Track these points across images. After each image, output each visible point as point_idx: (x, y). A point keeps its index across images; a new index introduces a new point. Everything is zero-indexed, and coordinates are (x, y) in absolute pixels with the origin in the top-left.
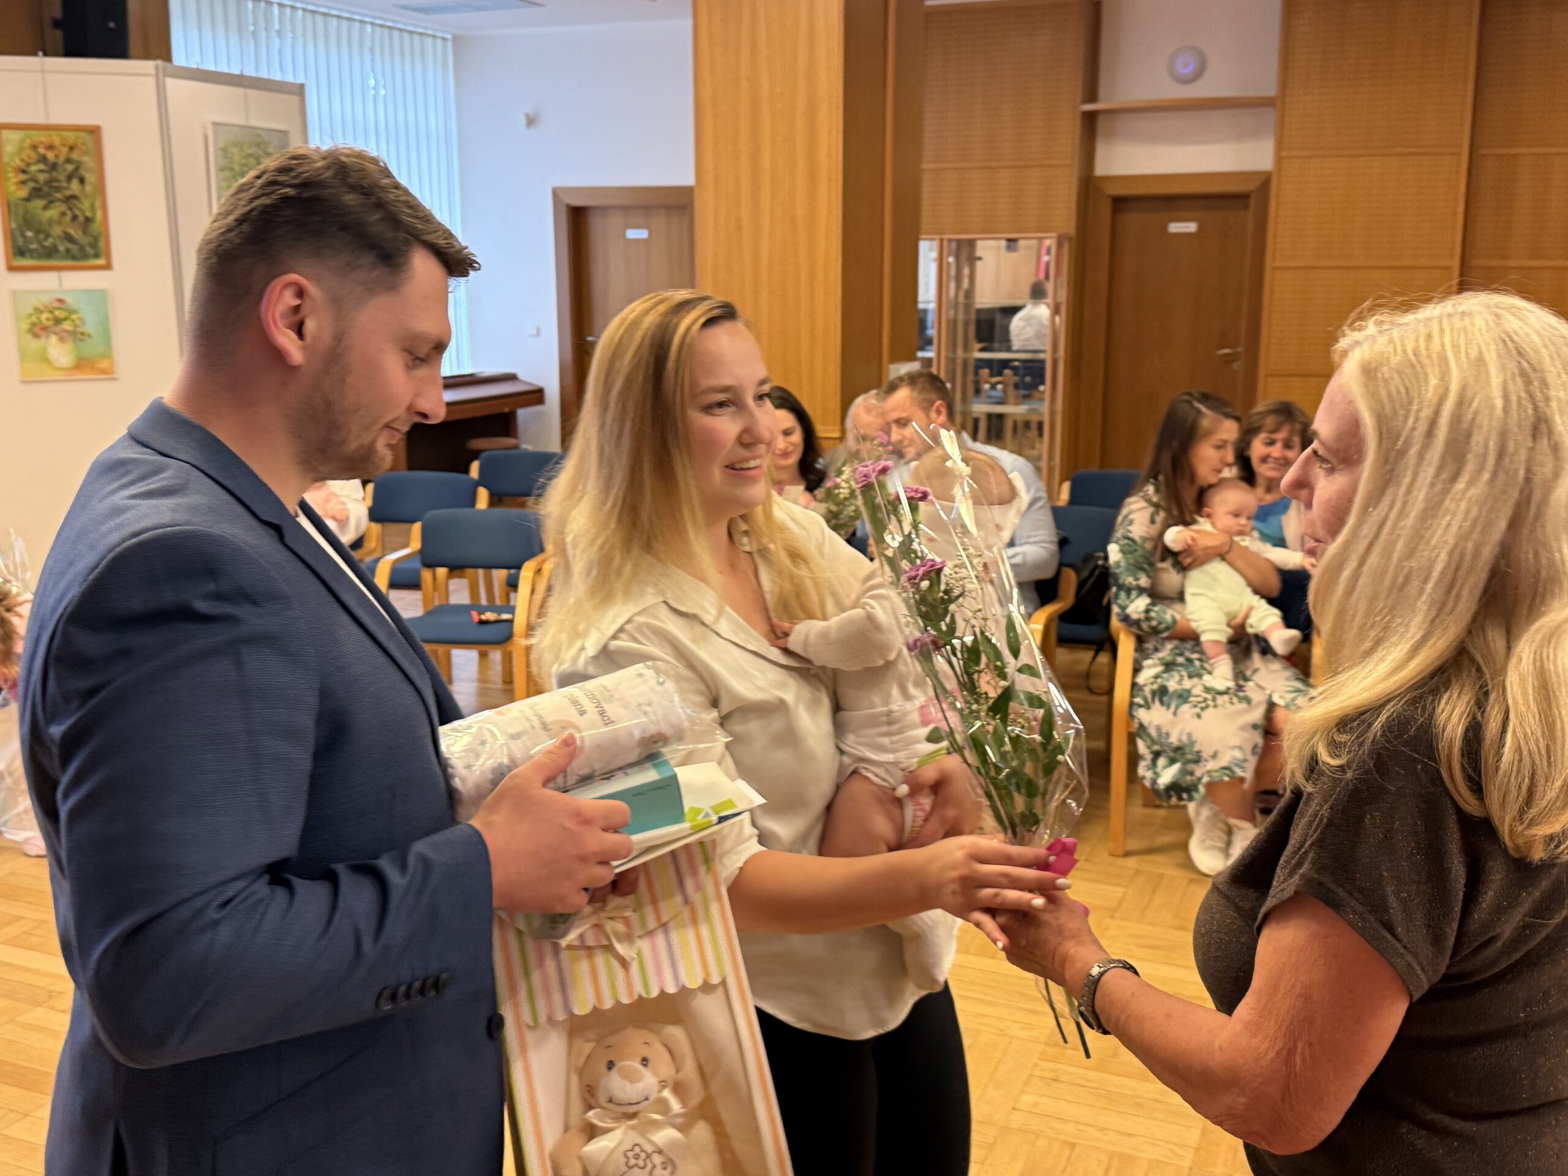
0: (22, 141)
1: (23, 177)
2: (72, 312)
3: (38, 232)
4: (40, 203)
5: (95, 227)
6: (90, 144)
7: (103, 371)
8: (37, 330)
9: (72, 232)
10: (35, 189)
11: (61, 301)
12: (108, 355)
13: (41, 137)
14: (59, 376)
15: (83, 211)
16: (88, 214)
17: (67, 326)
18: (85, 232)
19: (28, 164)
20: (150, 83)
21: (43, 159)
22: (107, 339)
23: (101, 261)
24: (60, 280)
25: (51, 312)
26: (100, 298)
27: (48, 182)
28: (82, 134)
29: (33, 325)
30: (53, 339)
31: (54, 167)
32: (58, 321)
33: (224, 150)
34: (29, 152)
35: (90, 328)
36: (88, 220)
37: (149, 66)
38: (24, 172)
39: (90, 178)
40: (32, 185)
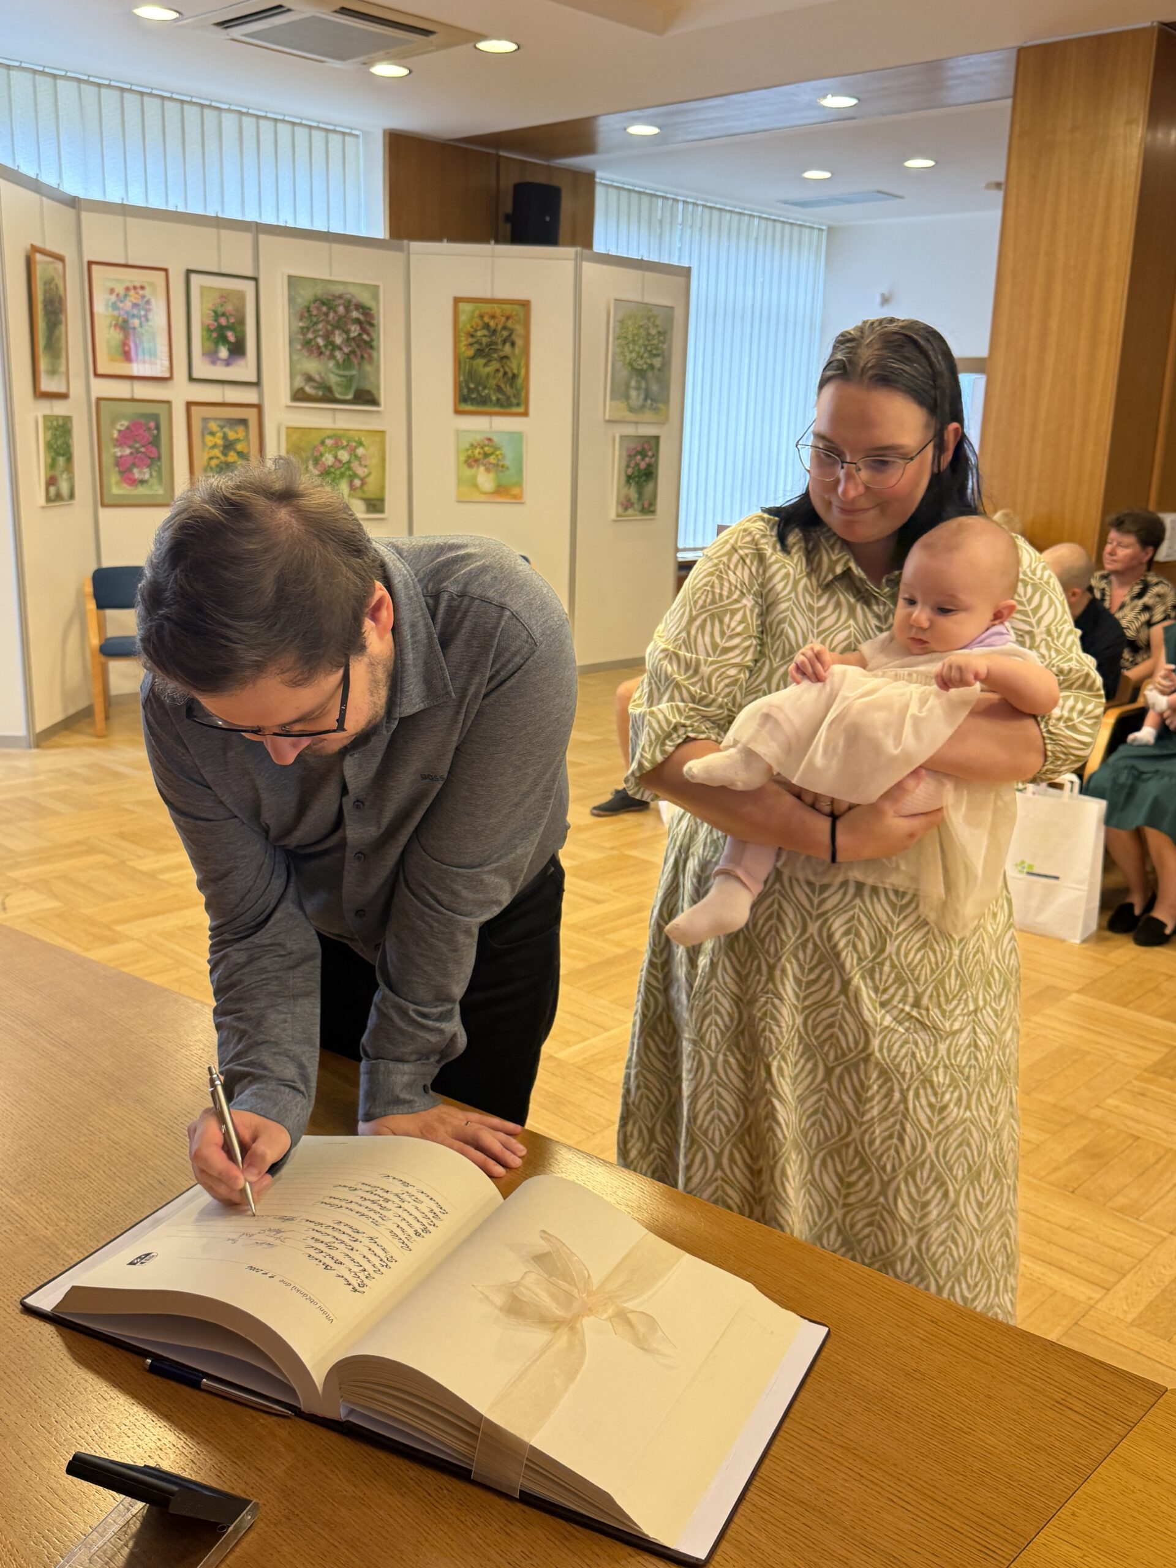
0: (474, 311)
1: (471, 340)
2: (497, 448)
3: (478, 384)
4: (481, 361)
5: (520, 381)
6: (522, 315)
7: (515, 497)
8: (471, 462)
9: (503, 386)
10: (478, 350)
11: (489, 440)
12: (519, 484)
13: (486, 308)
14: (483, 498)
15: (512, 369)
16: (515, 371)
17: (492, 459)
18: (511, 386)
19: (476, 331)
20: (570, 265)
21: (487, 326)
22: (520, 471)
23: (521, 410)
24: (491, 423)
25: (482, 448)
26: (517, 439)
27: (489, 345)
28: (517, 307)
29: (469, 457)
30: (482, 469)
31: (494, 332)
32: (486, 455)
33: (622, 322)
34: (478, 320)
35: (508, 462)
36: (514, 376)
37: (570, 251)
38: (472, 336)
39: (519, 342)
40: (476, 346)
